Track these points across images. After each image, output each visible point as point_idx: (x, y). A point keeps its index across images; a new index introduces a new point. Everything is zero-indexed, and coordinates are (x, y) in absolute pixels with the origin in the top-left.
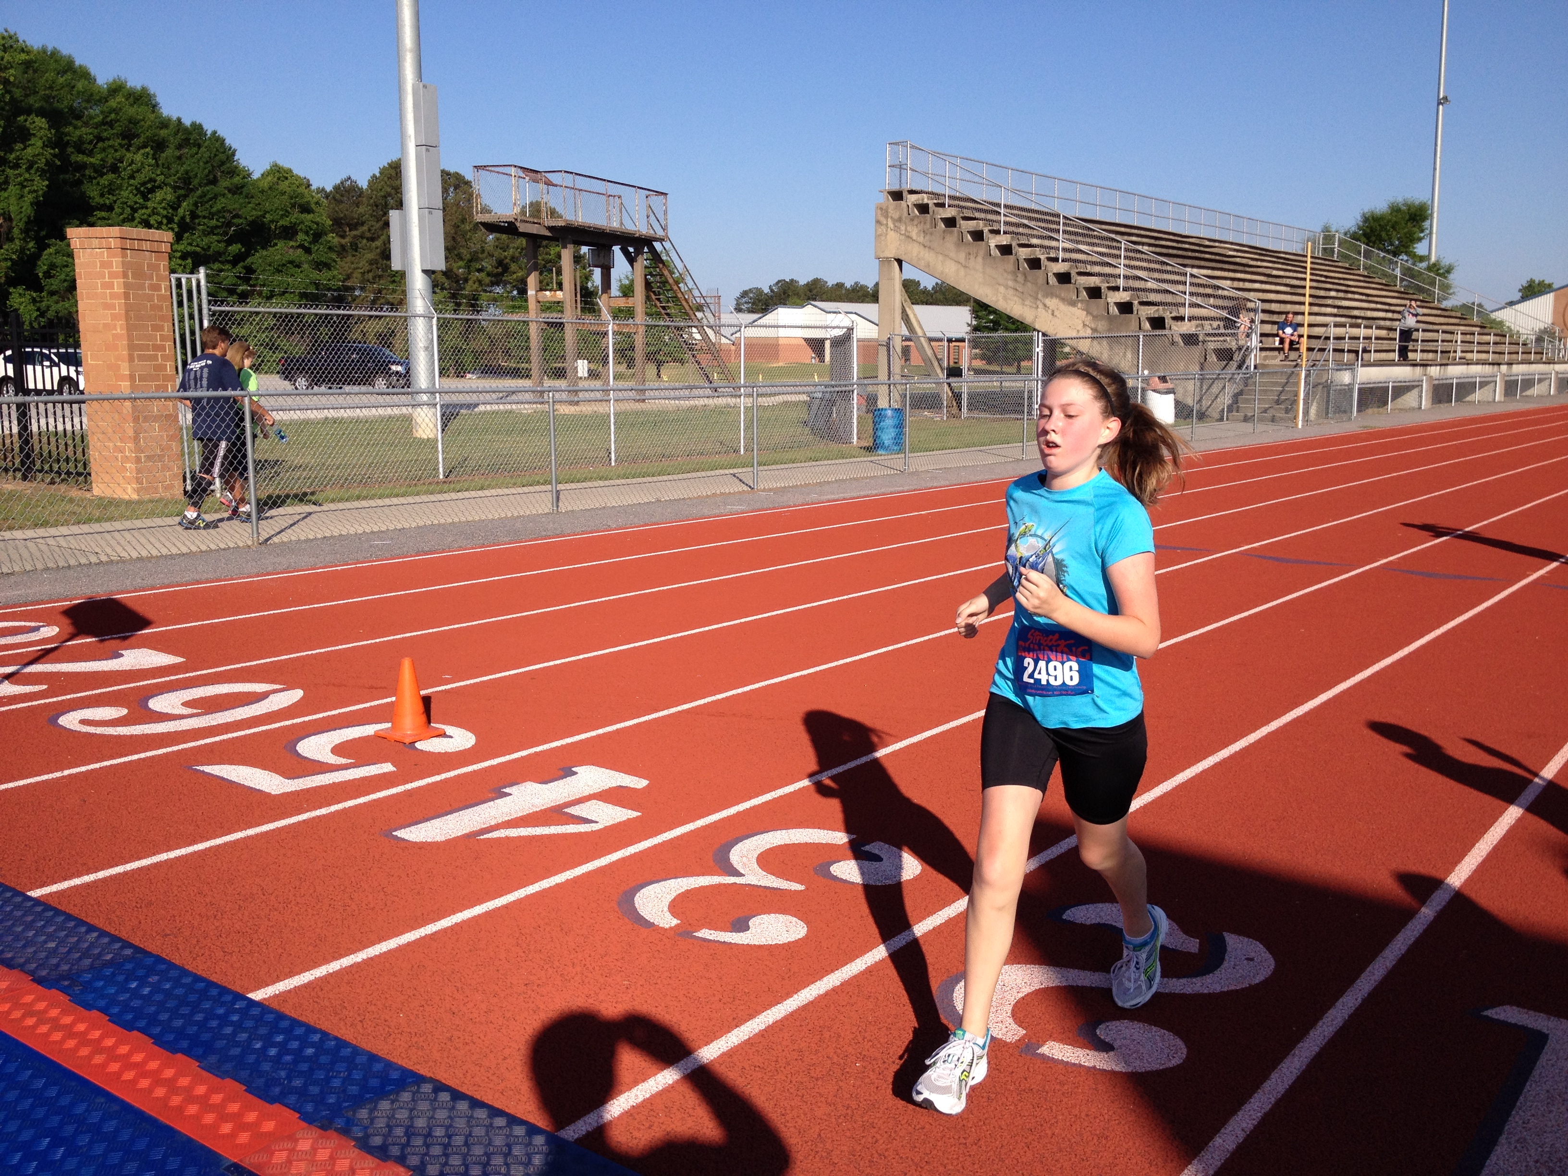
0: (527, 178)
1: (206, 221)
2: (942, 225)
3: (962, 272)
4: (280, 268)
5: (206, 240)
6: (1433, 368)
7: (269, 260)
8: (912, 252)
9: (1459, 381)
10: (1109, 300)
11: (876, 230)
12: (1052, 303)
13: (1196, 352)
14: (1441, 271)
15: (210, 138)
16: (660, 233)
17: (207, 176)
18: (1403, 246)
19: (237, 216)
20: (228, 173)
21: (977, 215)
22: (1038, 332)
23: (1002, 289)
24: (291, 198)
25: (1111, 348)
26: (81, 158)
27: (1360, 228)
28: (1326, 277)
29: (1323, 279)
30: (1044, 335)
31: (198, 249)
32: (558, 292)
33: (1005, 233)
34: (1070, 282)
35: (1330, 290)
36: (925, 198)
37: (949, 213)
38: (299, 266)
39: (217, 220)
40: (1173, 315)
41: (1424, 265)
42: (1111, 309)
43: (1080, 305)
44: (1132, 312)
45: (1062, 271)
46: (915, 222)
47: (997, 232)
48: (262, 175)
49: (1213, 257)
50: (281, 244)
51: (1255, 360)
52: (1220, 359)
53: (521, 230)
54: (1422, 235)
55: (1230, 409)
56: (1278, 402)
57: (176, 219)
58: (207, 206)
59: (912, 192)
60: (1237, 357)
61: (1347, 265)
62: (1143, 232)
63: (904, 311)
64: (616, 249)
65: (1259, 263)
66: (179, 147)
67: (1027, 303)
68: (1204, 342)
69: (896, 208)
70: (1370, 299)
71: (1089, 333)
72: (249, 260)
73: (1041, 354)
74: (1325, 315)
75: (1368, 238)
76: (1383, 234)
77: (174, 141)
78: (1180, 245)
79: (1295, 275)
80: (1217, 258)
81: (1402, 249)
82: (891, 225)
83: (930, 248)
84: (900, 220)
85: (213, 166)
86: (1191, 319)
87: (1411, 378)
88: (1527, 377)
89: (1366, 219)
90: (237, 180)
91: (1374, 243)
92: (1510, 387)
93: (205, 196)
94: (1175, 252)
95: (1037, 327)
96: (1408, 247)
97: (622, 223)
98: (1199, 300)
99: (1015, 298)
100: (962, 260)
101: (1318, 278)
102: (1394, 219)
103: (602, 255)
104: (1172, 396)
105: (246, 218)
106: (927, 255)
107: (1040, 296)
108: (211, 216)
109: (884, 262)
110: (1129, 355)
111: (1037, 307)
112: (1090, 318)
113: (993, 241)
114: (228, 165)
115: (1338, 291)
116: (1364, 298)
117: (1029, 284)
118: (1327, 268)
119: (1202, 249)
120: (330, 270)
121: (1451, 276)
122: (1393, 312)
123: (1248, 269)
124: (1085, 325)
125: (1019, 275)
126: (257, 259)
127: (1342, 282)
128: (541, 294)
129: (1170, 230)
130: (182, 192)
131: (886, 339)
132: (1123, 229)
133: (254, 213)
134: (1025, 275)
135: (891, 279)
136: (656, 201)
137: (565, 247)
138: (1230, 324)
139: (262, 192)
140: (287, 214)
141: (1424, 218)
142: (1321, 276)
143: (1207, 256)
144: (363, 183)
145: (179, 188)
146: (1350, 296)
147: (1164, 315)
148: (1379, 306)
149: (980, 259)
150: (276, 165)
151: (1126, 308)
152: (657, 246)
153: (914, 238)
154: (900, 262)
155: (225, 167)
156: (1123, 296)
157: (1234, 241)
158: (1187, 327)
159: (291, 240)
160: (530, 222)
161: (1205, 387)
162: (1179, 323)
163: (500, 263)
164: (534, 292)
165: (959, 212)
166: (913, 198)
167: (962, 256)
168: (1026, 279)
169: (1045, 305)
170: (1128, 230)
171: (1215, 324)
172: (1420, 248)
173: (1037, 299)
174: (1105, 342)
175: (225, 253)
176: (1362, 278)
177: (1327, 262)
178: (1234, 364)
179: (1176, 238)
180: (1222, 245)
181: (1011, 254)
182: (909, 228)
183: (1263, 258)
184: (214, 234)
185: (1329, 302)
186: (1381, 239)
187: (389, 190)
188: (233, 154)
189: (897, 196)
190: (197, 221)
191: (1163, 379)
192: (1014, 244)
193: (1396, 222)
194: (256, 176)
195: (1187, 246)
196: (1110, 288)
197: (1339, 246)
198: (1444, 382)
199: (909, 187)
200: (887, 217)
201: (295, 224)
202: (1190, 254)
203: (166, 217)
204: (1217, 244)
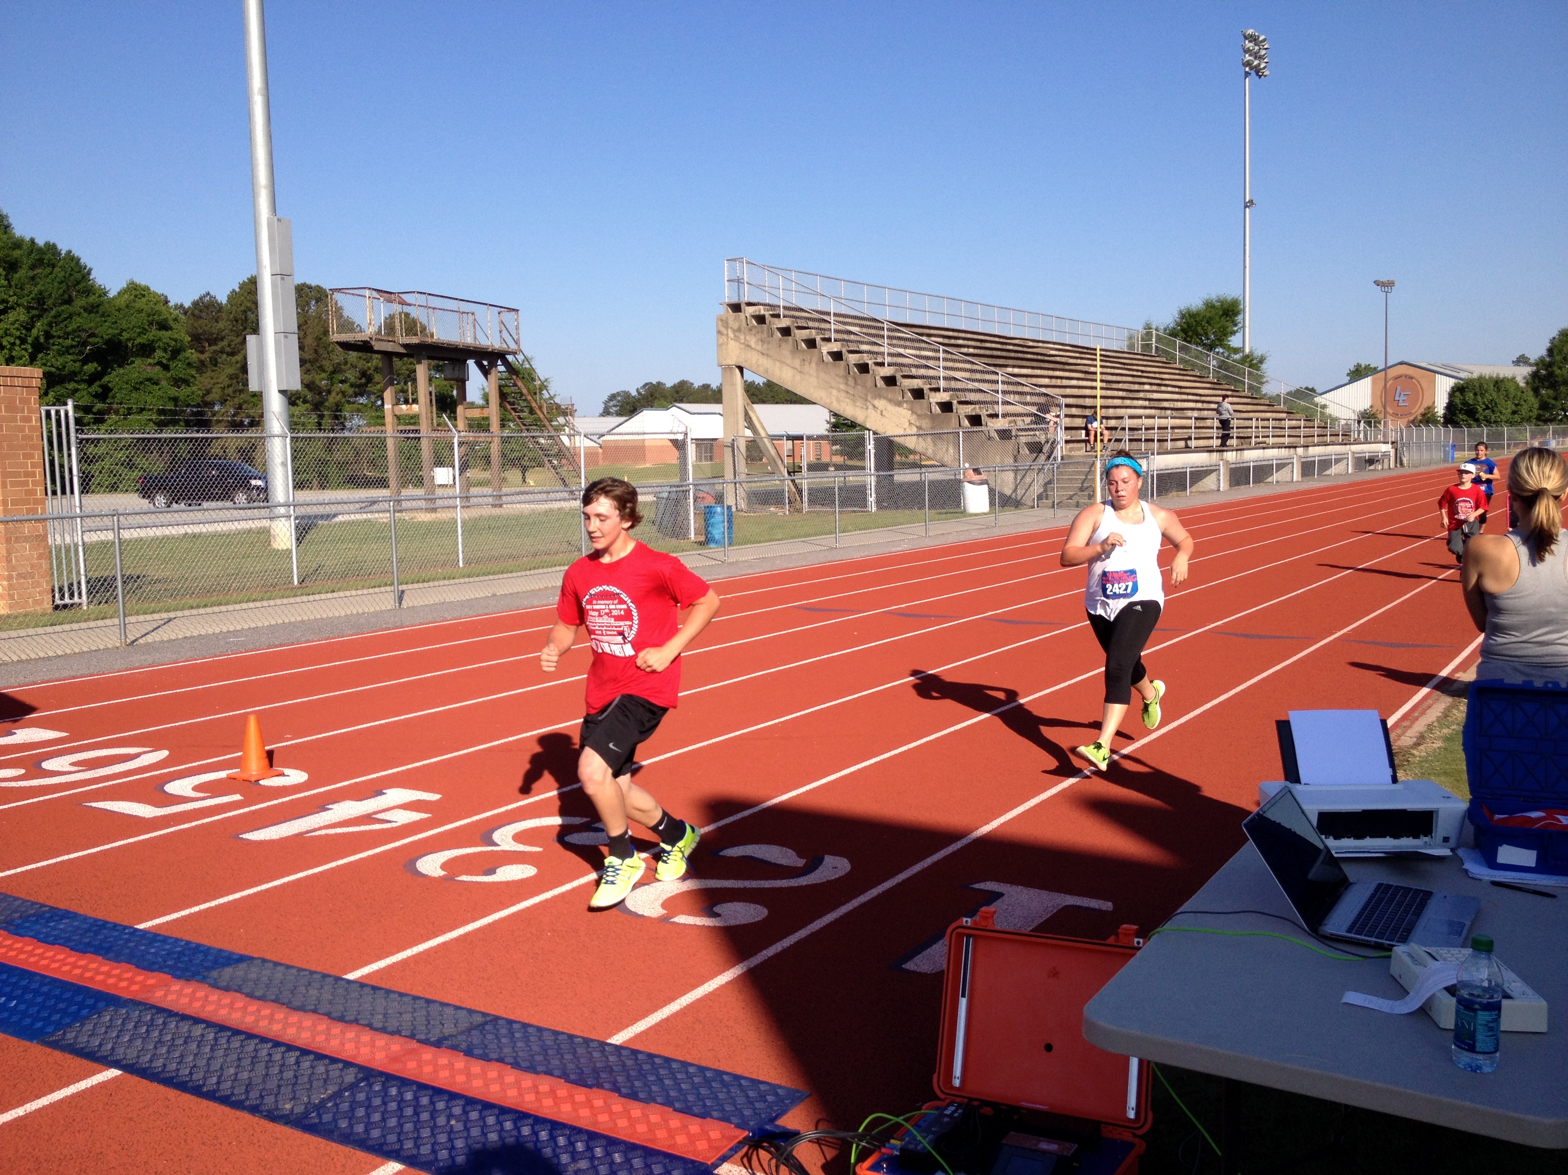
0: (382, 299)
1: (61, 341)
2: (779, 335)
3: (798, 377)
4: (138, 386)
5: (61, 360)
6: (1229, 453)
7: (125, 378)
8: (752, 359)
9: (1255, 464)
10: (931, 400)
11: (718, 340)
12: (881, 403)
13: (1010, 445)
14: (1254, 363)
15: (64, 258)
16: (513, 346)
17: (62, 295)
18: (1218, 339)
19: (93, 335)
20: (84, 292)
21: (811, 324)
22: (869, 430)
23: (835, 392)
24: (149, 316)
25: (935, 445)
27: (1178, 324)
28: (1142, 371)
29: (1140, 374)
30: (875, 433)
31: (53, 370)
32: (414, 406)
33: (836, 340)
34: (896, 385)
35: (1144, 384)
36: (762, 310)
37: (784, 323)
38: (156, 384)
39: (73, 340)
40: (988, 413)
41: (1237, 357)
42: (933, 408)
43: (905, 405)
44: (952, 411)
45: (888, 374)
46: (754, 332)
47: (828, 340)
48: (119, 293)
49: (1035, 357)
50: (138, 361)
51: (1062, 451)
52: (1031, 451)
53: (376, 348)
54: (1235, 329)
55: (1040, 497)
56: (1081, 489)
57: (30, 340)
58: (62, 325)
59: (749, 304)
60: (1046, 448)
61: (1164, 360)
62: (969, 336)
63: (746, 414)
64: (471, 363)
65: (1079, 361)
66: (33, 267)
67: (858, 404)
68: (1016, 436)
69: (735, 319)
70: (1183, 390)
71: (914, 430)
72: (106, 379)
73: (873, 451)
74: (1135, 407)
75: (1186, 334)
76: (1199, 329)
77: (27, 262)
78: (1004, 347)
79: (1112, 371)
80: (1039, 357)
81: (1217, 343)
82: (731, 335)
83: (768, 355)
84: (739, 330)
85: (68, 287)
86: (1005, 416)
87: (1208, 464)
88: (1324, 458)
89: (1183, 316)
90: (92, 299)
91: (1191, 337)
92: (1307, 468)
93: (59, 316)
94: (999, 353)
95: (868, 426)
96: (1223, 340)
97: (475, 338)
98: (1011, 398)
99: (848, 400)
100: (798, 366)
101: (1135, 373)
102: (1208, 315)
103: (457, 368)
104: (985, 487)
105: (102, 337)
106: (765, 361)
107: (869, 398)
108: (66, 336)
109: (727, 369)
110: (951, 450)
111: (867, 408)
112: (915, 416)
113: (825, 348)
114: (84, 284)
115: (1151, 384)
116: (1177, 390)
117: (859, 387)
118: (1145, 363)
119: (1025, 349)
120: (189, 386)
121: (1264, 366)
122: (1203, 402)
123: (1067, 367)
124: (910, 424)
125: (850, 379)
126: (113, 378)
127: (1157, 376)
128: (396, 408)
129: (996, 333)
130: (35, 312)
131: (730, 440)
132: (951, 334)
133: (110, 331)
134: (855, 379)
135: (733, 384)
136: (507, 317)
137: (419, 362)
138: (1039, 420)
139: (119, 310)
140: (144, 331)
141: (1236, 314)
142: (1137, 371)
143: (1029, 356)
144: (222, 298)
145: (33, 308)
146: (1163, 388)
147: (981, 413)
148: (1190, 397)
149: (813, 365)
150: (132, 283)
151: (946, 407)
152: (510, 358)
153: (753, 346)
154: (741, 369)
155: (80, 286)
156: (944, 397)
157: (1057, 341)
158: (1001, 424)
159: (148, 357)
160: (385, 341)
161: (1019, 478)
162: (994, 420)
163: (364, 374)
164: (390, 406)
165: (793, 322)
166: (750, 310)
167: (797, 363)
168: (856, 383)
169: (874, 406)
170: (956, 334)
171: (1028, 420)
172: (1235, 341)
173: (866, 400)
174: (929, 439)
175: (80, 373)
176: (1177, 372)
177: (1146, 358)
178: (1043, 457)
179: (1001, 340)
180: (1046, 345)
181: (842, 360)
182: (748, 338)
183: (1083, 356)
184: (70, 354)
185: (1141, 395)
186: (1197, 334)
187: (249, 305)
188: (89, 273)
189: (736, 308)
190: (51, 341)
191: (977, 471)
192: (844, 351)
193: (1210, 318)
194: (111, 295)
195: (1011, 347)
196: (931, 390)
197: (1156, 342)
198: (1242, 465)
199: (746, 300)
200: (727, 327)
201: (153, 341)
202: (1013, 355)
203: (19, 338)
204: (1040, 344)
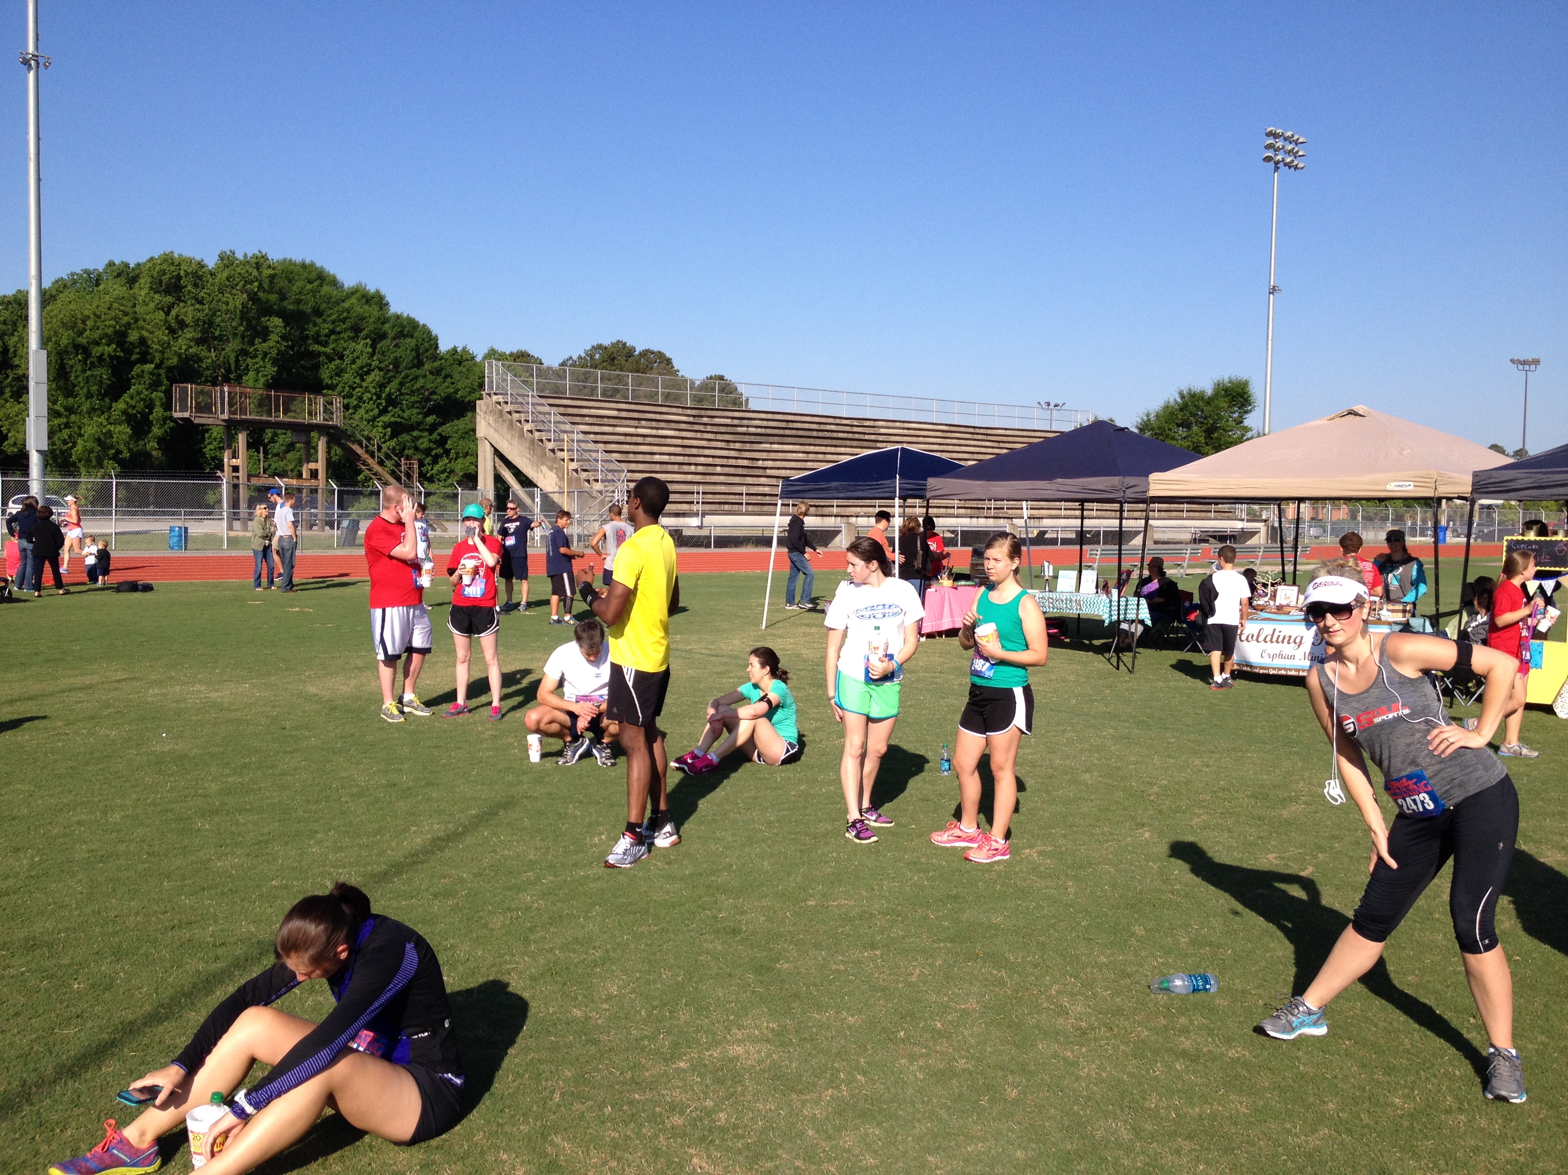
1: (408, 397)
10: (569, 468)
17: (413, 361)
20: (431, 358)
23: (525, 459)
26: (316, 348)
30: (539, 488)
31: (399, 420)
33: (532, 422)
34: (555, 456)
36: (500, 399)
37: (509, 408)
39: (418, 396)
40: (594, 478)
43: (554, 471)
45: (552, 448)
47: (528, 421)
58: (410, 385)
59: (495, 394)
69: (485, 405)
71: (559, 489)
72: (442, 429)
82: (482, 415)
84: (486, 412)
93: (409, 377)
99: (530, 465)
105: (442, 395)
108: (412, 393)
112: (558, 479)
113: (526, 427)
124: (556, 484)
133: (449, 390)
137: (240, 432)
147: (590, 478)
154: (487, 440)
156: (575, 465)
158: (599, 486)
162: (597, 483)
165: (514, 407)
166: (495, 398)
169: (540, 471)
173: (538, 466)
181: (532, 436)
190: (401, 397)
192: (534, 429)
196: (570, 460)
199: (494, 391)
200: (481, 410)
